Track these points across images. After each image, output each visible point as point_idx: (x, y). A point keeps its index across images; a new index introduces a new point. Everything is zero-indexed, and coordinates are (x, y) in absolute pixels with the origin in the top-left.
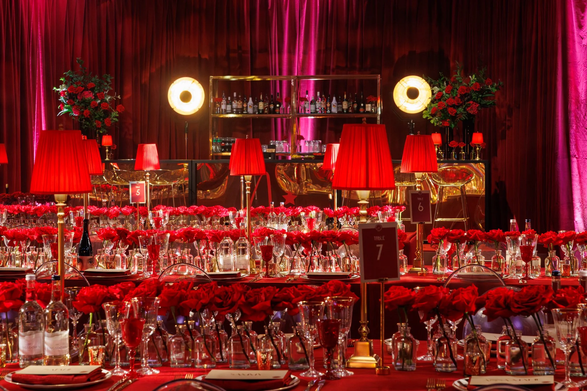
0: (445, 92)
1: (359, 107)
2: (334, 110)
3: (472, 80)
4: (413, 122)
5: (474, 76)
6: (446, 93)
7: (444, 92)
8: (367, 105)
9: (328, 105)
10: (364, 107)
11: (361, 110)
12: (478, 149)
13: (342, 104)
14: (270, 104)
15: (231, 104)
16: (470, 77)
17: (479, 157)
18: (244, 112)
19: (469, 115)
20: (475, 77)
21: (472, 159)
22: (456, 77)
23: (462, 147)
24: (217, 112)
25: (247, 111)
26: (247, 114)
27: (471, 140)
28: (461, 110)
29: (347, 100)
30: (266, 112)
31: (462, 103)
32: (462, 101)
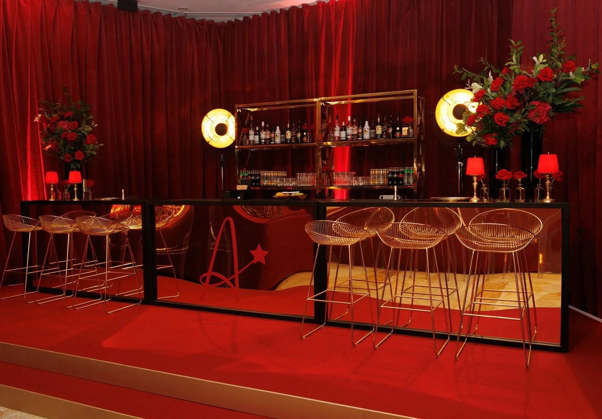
0: (491, 89)
1: (395, 131)
2: (367, 136)
3: (537, 63)
4: (461, 148)
5: (541, 57)
6: (492, 91)
7: (489, 90)
8: (403, 129)
9: (360, 131)
10: (401, 131)
11: (398, 134)
12: (548, 182)
13: (375, 129)
14: (297, 132)
15: (259, 135)
16: (535, 58)
17: (550, 197)
18: (272, 143)
19: (531, 124)
20: (544, 58)
21: (538, 200)
22: (510, 65)
23: (520, 180)
24: (246, 144)
25: (274, 142)
26: (274, 144)
27: (536, 167)
28: (517, 116)
29: (381, 124)
30: (293, 141)
31: (520, 105)
32: (520, 102)
